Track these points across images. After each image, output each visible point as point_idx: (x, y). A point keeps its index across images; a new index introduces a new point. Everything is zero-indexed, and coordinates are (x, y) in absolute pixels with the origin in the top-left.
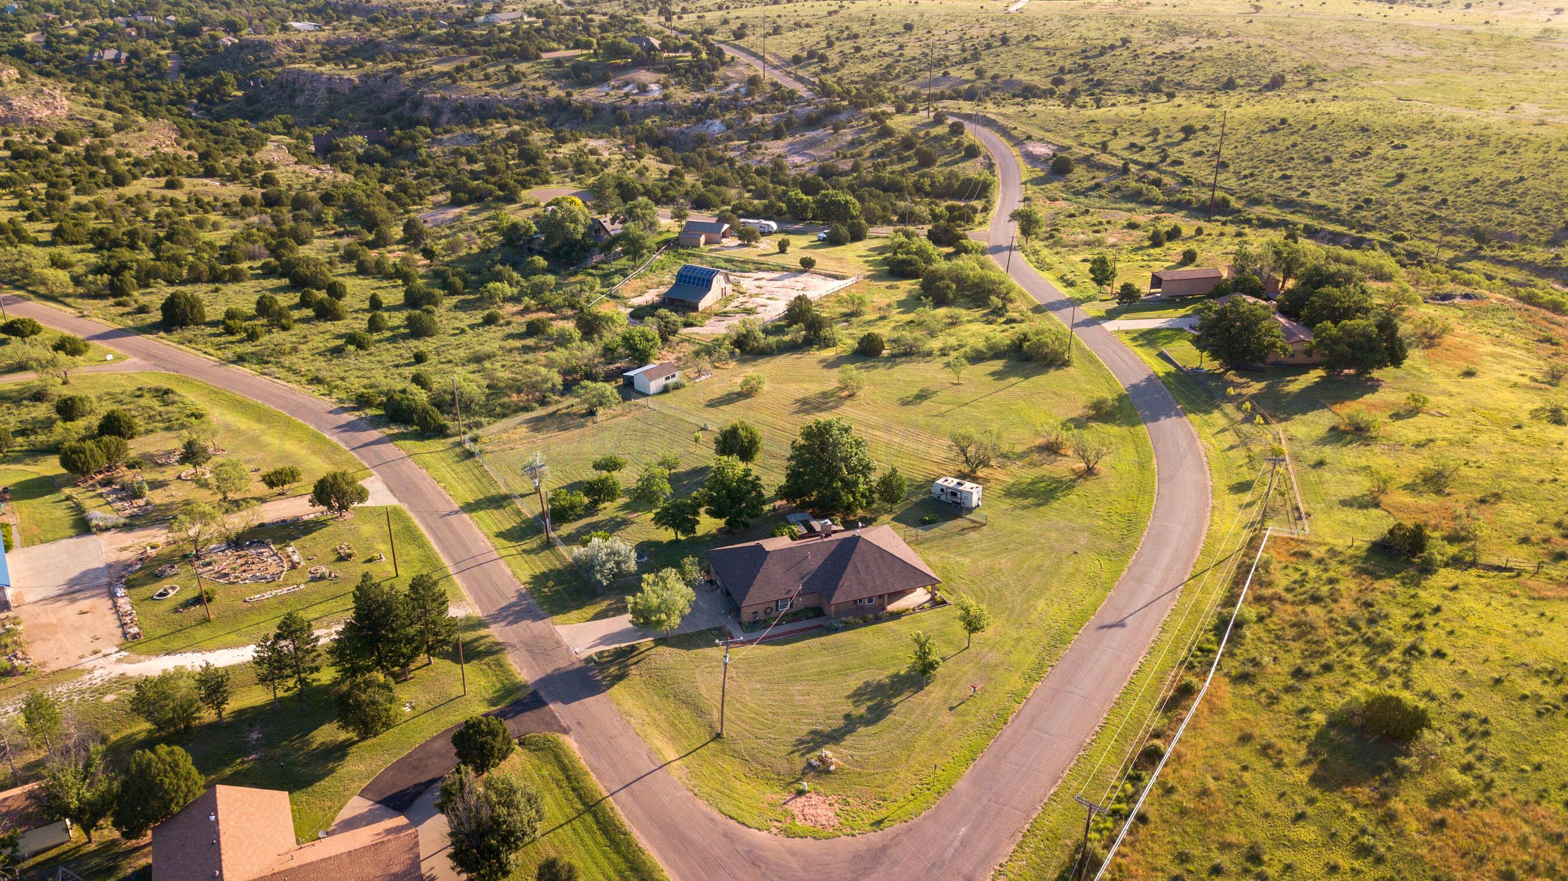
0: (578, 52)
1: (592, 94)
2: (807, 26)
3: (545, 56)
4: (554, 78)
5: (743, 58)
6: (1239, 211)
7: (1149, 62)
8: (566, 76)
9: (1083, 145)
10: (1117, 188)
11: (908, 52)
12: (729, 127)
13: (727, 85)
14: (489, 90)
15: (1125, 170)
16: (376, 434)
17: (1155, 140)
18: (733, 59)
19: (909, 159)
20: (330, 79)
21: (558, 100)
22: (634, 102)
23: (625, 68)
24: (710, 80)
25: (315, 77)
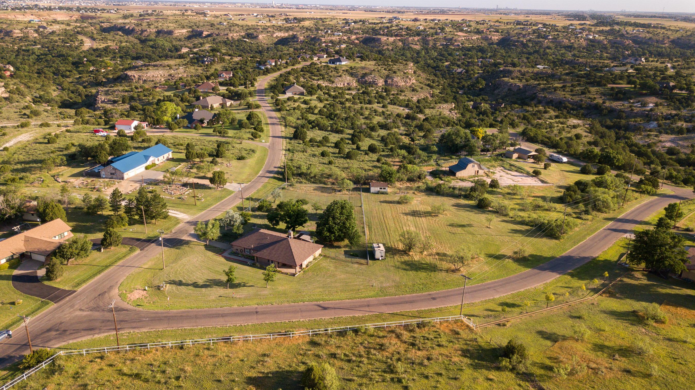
0: (629, 86)
1: (616, 105)
3: (610, 86)
4: (604, 95)
8: (611, 95)
12: (659, 126)
14: (568, 96)
16: (271, 175)
20: (512, 85)
21: (596, 104)
22: (632, 110)
23: (646, 95)
25: (508, 84)
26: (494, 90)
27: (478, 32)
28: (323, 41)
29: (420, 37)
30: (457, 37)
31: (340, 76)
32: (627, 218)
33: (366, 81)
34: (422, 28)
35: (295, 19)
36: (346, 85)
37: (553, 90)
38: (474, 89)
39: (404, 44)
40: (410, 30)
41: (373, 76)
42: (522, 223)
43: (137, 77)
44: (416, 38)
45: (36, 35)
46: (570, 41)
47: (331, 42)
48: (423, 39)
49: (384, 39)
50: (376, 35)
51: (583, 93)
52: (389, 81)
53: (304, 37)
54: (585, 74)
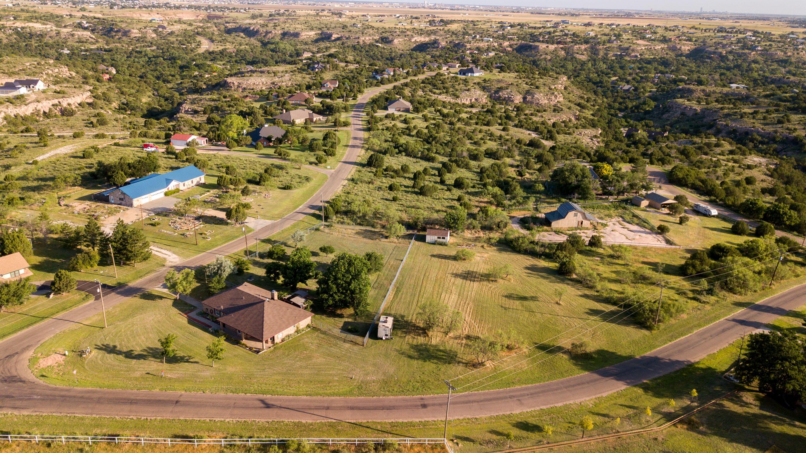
14: (759, 125)
16: (312, 211)
20: (686, 108)
21: (796, 137)
26: (663, 114)
27: (664, 40)
28: (468, 47)
29: (588, 45)
30: (635, 46)
31: (468, 90)
32: (770, 305)
33: (500, 97)
34: (592, 34)
35: (442, 21)
36: (473, 100)
37: (739, 117)
38: (638, 112)
39: (567, 53)
40: (578, 36)
41: (509, 90)
42: (607, 301)
43: (236, 84)
44: (583, 47)
45: (154, 35)
46: (785, 53)
47: (478, 49)
48: (592, 48)
49: (542, 46)
50: (534, 41)
51: (780, 122)
52: (529, 98)
53: (447, 42)
54: (791, 97)
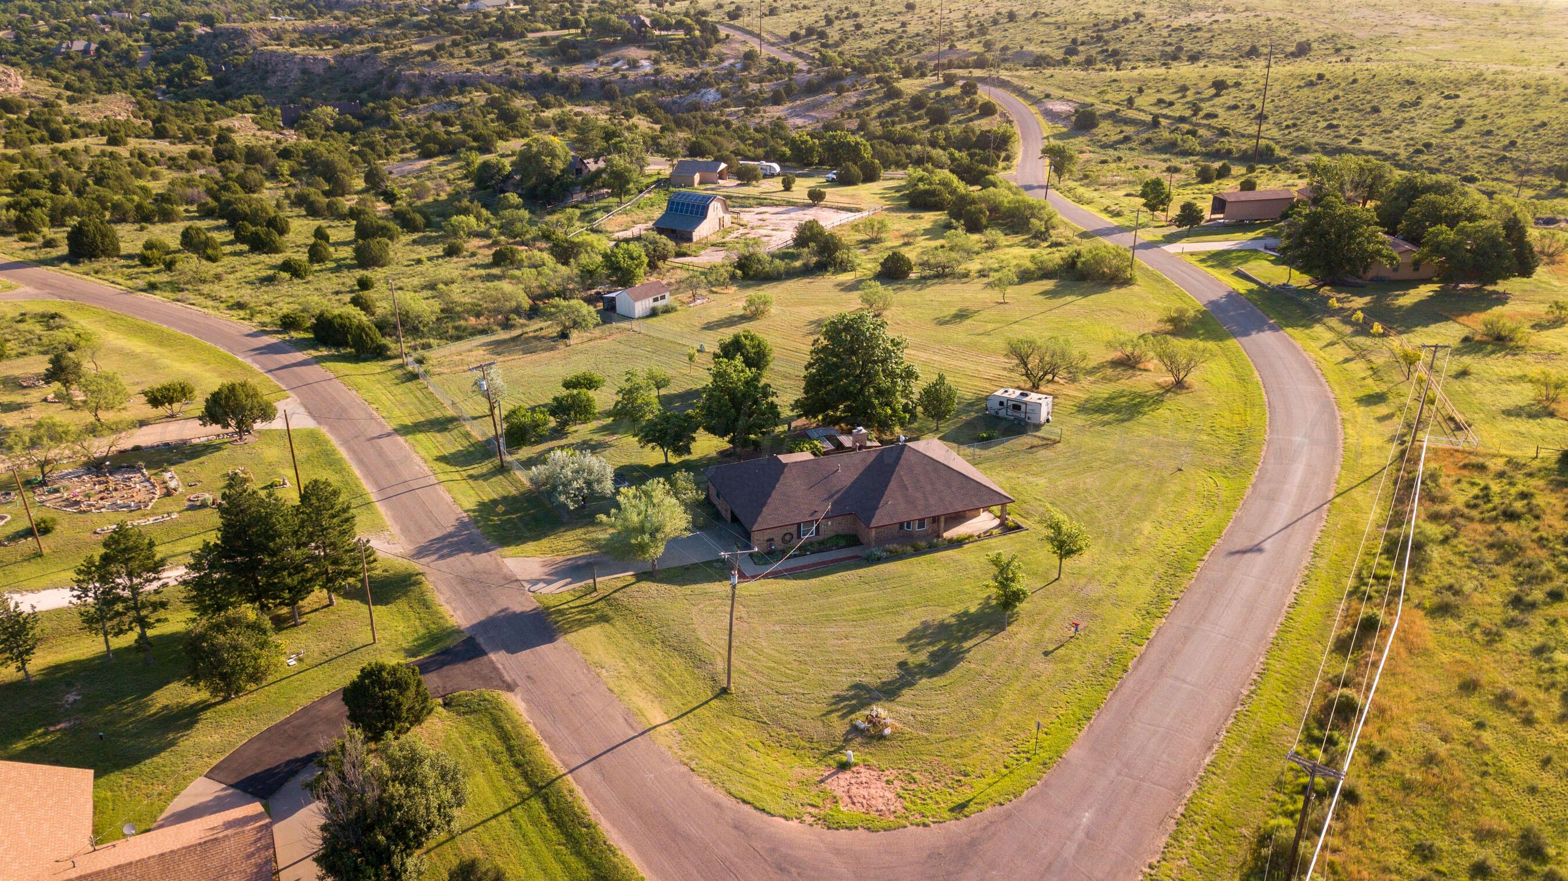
0: (566, 32)
1: (579, 70)
2: (805, 7)
3: (531, 36)
4: (540, 55)
5: (738, 36)
6: (1285, 159)
7: (1165, 33)
8: (552, 53)
9: (1107, 102)
10: (1149, 141)
11: (911, 29)
12: (725, 95)
13: (722, 60)
15: (1155, 123)
16: (300, 356)
17: (1184, 97)
18: (727, 36)
19: (919, 118)
20: (304, 59)
21: (543, 76)
22: (624, 77)
23: (613, 46)
24: (703, 56)
25: (289, 58)
51: (496, 57)
